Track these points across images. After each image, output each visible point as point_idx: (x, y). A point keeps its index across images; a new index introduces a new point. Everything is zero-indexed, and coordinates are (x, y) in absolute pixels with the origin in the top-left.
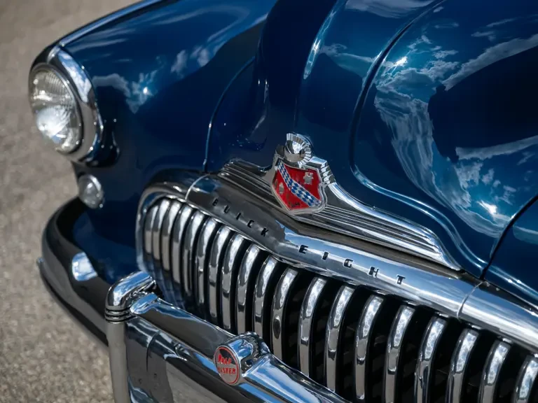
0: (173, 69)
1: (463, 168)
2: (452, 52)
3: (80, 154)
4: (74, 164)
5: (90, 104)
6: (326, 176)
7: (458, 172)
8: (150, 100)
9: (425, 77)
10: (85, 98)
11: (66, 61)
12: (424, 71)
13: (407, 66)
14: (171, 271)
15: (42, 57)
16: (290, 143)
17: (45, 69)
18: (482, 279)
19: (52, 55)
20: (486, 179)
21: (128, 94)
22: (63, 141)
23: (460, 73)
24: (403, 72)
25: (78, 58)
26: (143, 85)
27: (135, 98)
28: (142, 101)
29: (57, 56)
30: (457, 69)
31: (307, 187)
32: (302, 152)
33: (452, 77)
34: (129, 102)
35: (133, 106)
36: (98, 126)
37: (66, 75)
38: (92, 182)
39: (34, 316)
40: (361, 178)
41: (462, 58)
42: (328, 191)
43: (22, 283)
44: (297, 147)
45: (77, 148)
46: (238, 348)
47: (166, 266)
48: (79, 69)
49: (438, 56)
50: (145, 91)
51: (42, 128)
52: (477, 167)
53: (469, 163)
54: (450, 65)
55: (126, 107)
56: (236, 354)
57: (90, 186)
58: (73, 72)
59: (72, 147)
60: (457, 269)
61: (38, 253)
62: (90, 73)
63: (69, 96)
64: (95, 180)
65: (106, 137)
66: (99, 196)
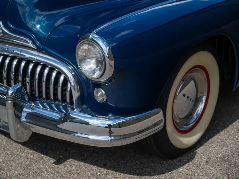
1: (38, 16)
6: (2, 26)
7: (36, 17)
18: (42, 51)
20: (43, 19)
42: (2, 29)
52: (42, 16)
53: (40, 15)
60: (36, 48)
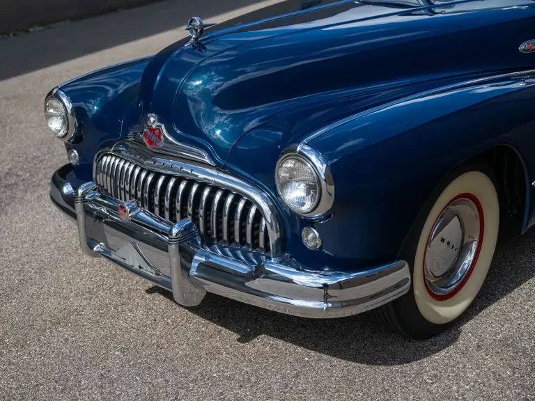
0: (109, 96)
2: (222, 78)
3: (68, 138)
4: (65, 143)
5: (72, 115)
6: (164, 131)
8: (98, 111)
9: (208, 89)
10: (70, 112)
11: (62, 95)
12: (208, 86)
13: (202, 84)
14: (107, 190)
15: (50, 93)
16: (149, 118)
17: (52, 98)
18: (223, 169)
19: (54, 91)
21: (87, 109)
22: (60, 131)
23: (223, 87)
24: (201, 87)
25: (67, 93)
26: (94, 105)
27: (90, 111)
28: (94, 112)
29: (57, 92)
30: (222, 85)
31: (156, 136)
32: (154, 122)
33: (219, 89)
34: (88, 113)
35: (90, 114)
36: (75, 124)
37: (61, 101)
38: (73, 152)
39: (51, 233)
40: (175, 129)
41: (226, 80)
42: (164, 136)
43: (45, 219)
44: (152, 119)
45: (66, 134)
46: (128, 205)
47: (106, 188)
48: (67, 99)
49: (215, 80)
50: (95, 108)
51: (50, 126)
54: (219, 83)
55: (87, 116)
56: (127, 208)
57: (73, 154)
58: (65, 100)
59: (63, 134)
60: (214, 165)
61: (49, 188)
62: (72, 100)
63: (62, 109)
64: (75, 151)
65: (79, 129)
66: (78, 158)
